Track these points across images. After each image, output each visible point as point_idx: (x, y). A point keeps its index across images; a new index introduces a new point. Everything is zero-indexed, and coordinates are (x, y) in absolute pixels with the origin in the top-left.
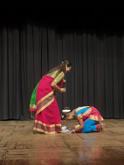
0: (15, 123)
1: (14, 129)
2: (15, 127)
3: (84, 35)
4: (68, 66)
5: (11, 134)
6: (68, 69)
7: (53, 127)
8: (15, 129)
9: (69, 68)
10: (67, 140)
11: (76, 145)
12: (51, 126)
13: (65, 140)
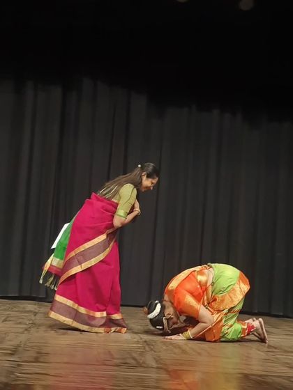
0: (36, 307)
1: (33, 318)
2: (35, 314)
3: (216, 112)
4: (149, 176)
5: (26, 330)
6: (147, 182)
7: (102, 318)
8: (35, 319)
9: (150, 180)
10: (160, 352)
11: (181, 364)
12: (98, 314)
13: (155, 352)
